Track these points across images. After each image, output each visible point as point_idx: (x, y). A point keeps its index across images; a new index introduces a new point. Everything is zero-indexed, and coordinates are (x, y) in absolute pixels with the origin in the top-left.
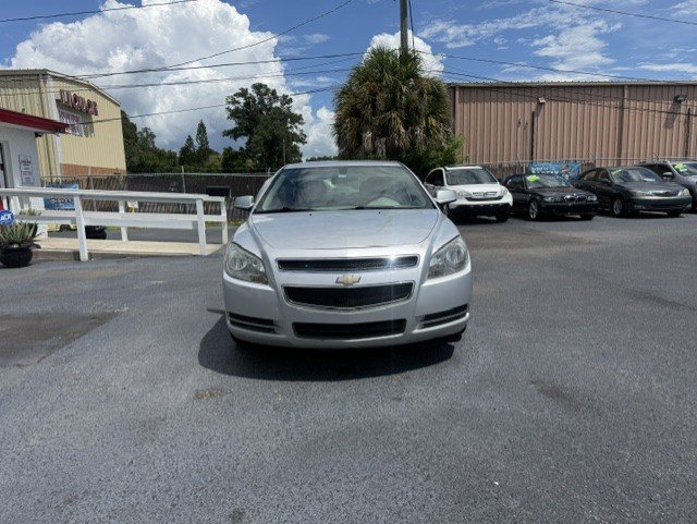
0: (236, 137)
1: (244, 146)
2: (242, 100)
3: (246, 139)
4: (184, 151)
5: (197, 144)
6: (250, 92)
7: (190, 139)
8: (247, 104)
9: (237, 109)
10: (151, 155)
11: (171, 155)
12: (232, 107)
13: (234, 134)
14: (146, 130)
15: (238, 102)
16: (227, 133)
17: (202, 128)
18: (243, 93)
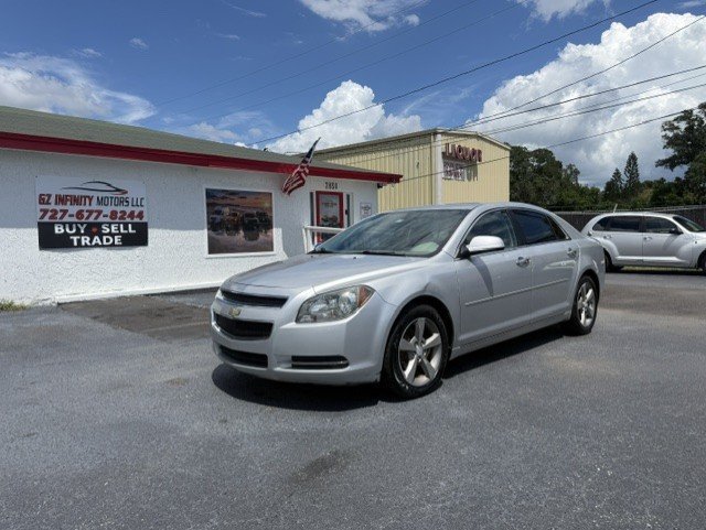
0: (672, 167)
1: (682, 177)
2: (683, 125)
3: (686, 168)
4: (610, 186)
5: (625, 178)
6: (695, 112)
7: (617, 174)
8: (690, 129)
9: (676, 136)
10: (573, 192)
11: (595, 192)
12: (670, 134)
13: (671, 163)
14: (570, 167)
15: (677, 128)
16: (661, 163)
17: (633, 158)
18: (687, 115)
